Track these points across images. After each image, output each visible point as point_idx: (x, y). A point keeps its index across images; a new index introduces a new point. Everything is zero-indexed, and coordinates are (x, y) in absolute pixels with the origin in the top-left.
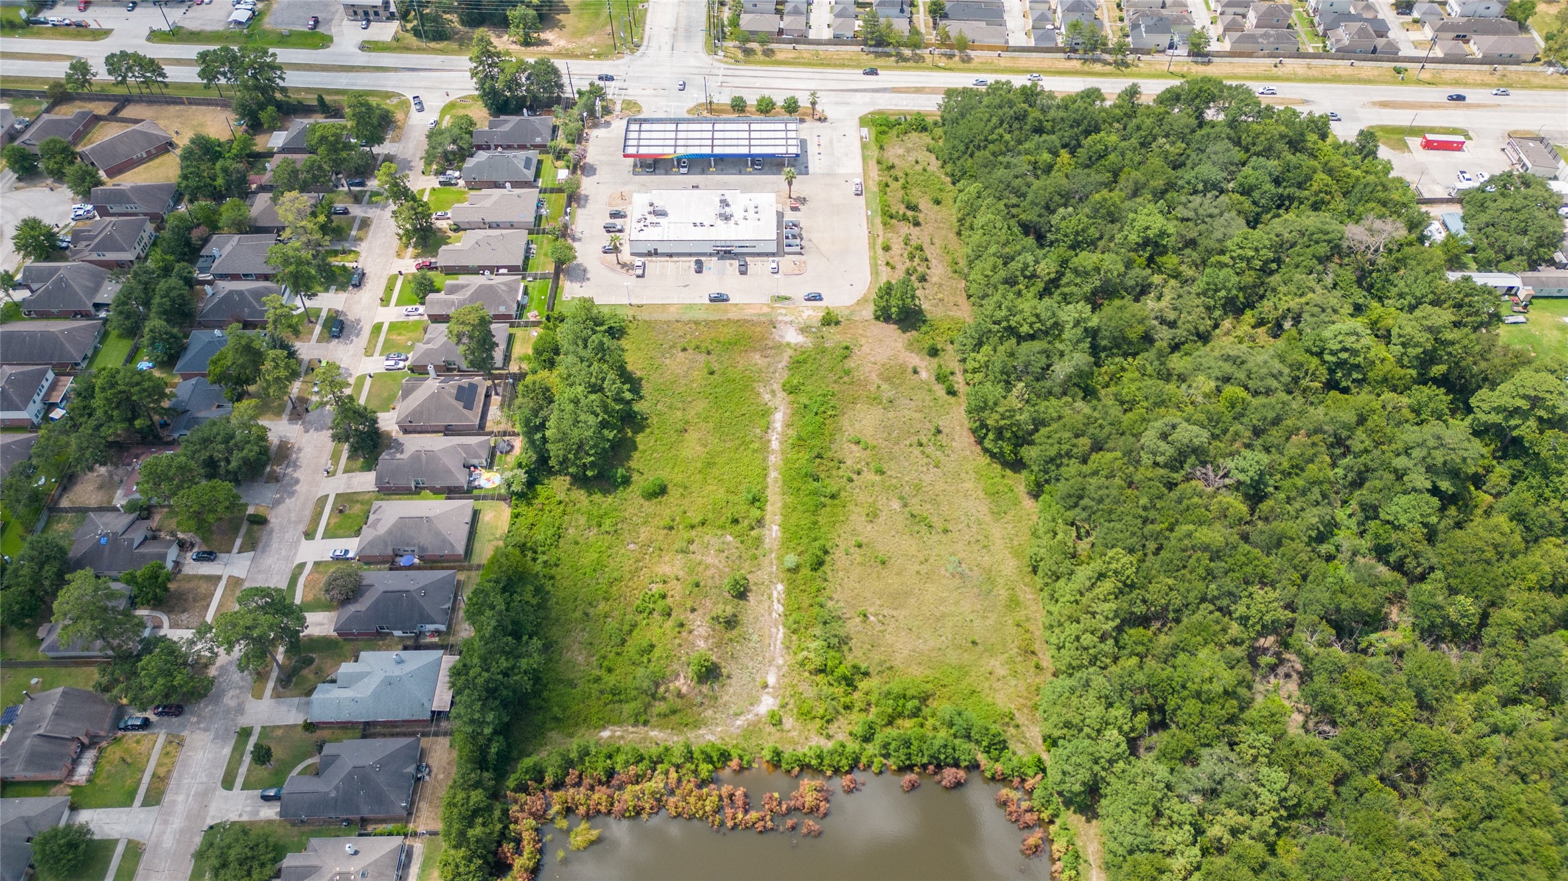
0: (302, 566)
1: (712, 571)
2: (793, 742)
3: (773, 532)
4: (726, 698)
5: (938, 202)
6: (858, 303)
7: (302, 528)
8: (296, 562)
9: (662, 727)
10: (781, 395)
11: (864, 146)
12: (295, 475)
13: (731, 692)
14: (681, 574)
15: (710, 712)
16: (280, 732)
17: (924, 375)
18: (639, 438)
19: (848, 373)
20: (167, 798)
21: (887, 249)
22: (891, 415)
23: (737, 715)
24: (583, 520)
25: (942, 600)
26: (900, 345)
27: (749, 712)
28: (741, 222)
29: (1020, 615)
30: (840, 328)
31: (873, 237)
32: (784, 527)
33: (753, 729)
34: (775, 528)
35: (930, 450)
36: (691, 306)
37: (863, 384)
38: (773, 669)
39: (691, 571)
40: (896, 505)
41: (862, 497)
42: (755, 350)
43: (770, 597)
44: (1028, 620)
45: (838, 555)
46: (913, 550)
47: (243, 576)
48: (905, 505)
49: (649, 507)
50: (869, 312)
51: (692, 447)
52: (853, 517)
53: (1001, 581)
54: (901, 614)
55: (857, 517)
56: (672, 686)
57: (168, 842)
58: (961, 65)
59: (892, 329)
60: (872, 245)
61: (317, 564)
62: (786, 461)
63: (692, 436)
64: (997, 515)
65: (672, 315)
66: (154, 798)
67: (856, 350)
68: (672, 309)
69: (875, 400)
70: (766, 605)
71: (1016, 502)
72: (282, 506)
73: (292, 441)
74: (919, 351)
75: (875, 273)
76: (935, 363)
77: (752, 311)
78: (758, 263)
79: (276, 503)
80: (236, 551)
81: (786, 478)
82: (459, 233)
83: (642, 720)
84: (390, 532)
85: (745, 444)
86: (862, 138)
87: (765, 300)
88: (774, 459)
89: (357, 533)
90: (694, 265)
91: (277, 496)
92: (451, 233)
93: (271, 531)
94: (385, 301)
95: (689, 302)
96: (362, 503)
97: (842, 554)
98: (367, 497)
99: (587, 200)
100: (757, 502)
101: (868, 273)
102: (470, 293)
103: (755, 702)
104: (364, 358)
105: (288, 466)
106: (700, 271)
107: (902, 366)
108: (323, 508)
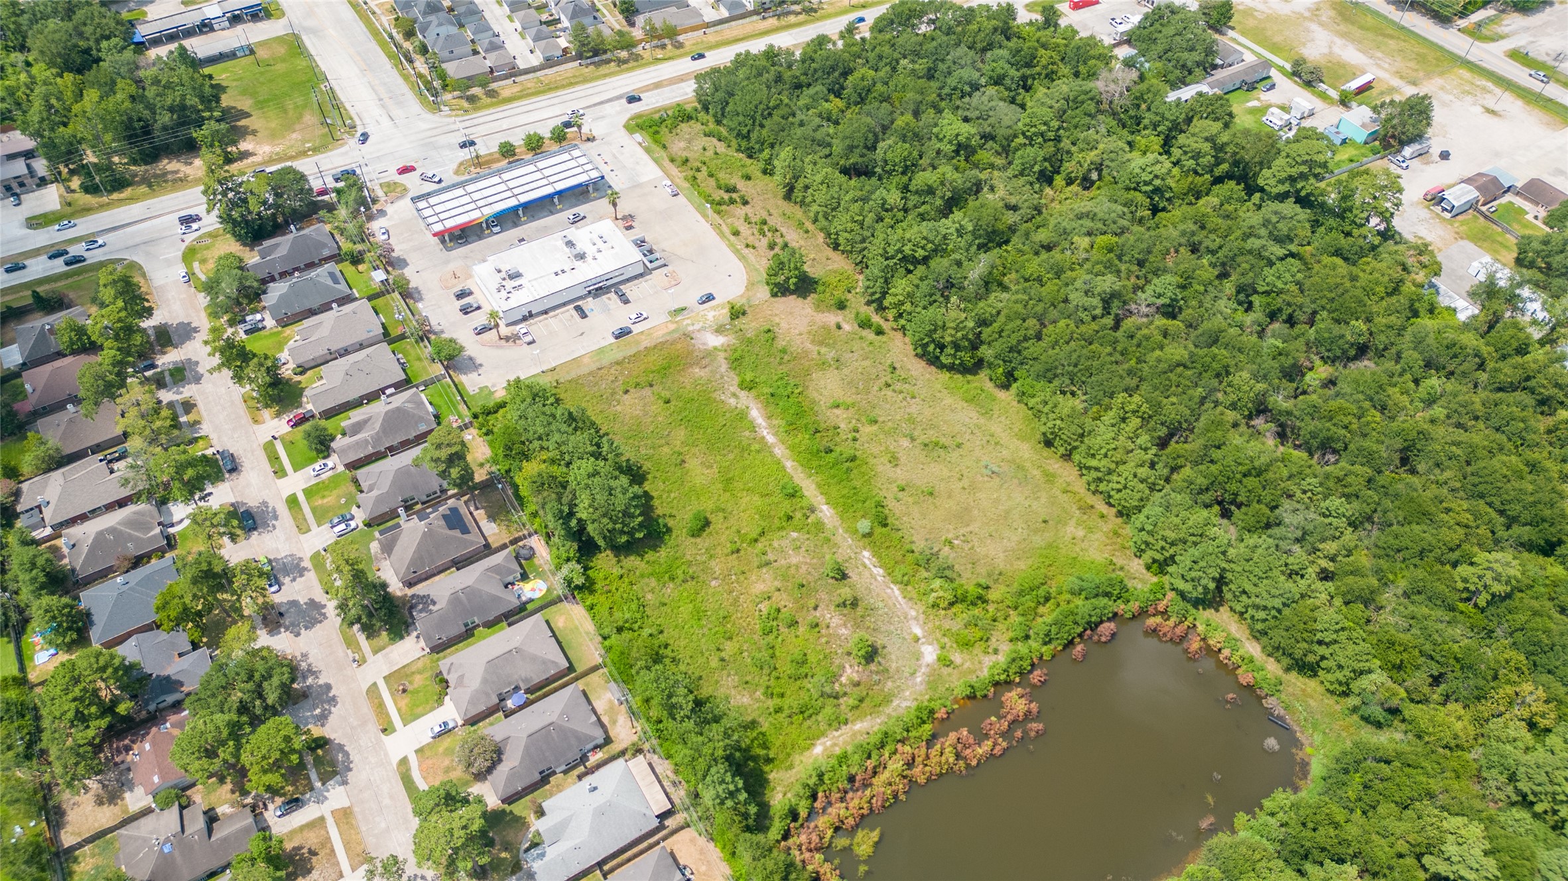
0: (404, 761)
1: (804, 568)
2: (972, 671)
3: (826, 512)
4: (894, 665)
5: (748, 178)
6: (747, 290)
7: (373, 728)
8: (395, 761)
9: (860, 718)
10: (743, 394)
11: (648, 150)
12: (321, 682)
13: (894, 657)
14: (777, 584)
15: (890, 684)
17: (846, 327)
18: (648, 487)
19: (784, 352)
21: (736, 233)
22: (846, 371)
23: (913, 674)
24: (653, 582)
25: (997, 501)
26: (809, 311)
27: (920, 666)
28: (598, 255)
29: (1060, 482)
30: (750, 316)
31: (717, 228)
32: (832, 504)
33: (933, 680)
34: (825, 507)
35: (898, 386)
36: (601, 351)
37: (804, 356)
38: (912, 623)
39: (785, 578)
40: (905, 443)
41: (875, 450)
42: (691, 365)
43: (865, 566)
44: (1069, 484)
45: (891, 503)
46: (946, 473)
47: (346, 804)
48: (913, 439)
49: (703, 542)
50: (764, 292)
51: (699, 472)
52: (880, 469)
53: (1028, 465)
54: (974, 527)
55: (882, 467)
56: (844, 680)
58: (678, 52)
59: (793, 301)
60: (722, 235)
61: (419, 751)
62: (792, 448)
63: (693, 464)
64: (987, 413)
65: (589, 366)
67: (776, 329)
68: (586, 360)
69: (823, 365)
70: (867, 574)
71: (993, 398)
72: (331, 718)
73: (288, 651)
74: (829, 309)
75: (742, 258)
76: (849, 314)
77: (660, 333)
78: (634, 288)
79: (323, 718)
80: (318, 784)
81: (806, 466)
82: (309, 373)
83: (839, 722)
84: (485, 681)
85: (744, 449)
86: (640, 144)
87: (664, 318)
88: (779, 451)
89: (440, 702)
90: (574, 313)
91: (318, 711)
92: (298, 378)
93: (341, 747)
94: (280, 472)
95: (597, 347)
96: (420, 672)
97: (894, 502)
98: (420, 664)
99: (419, 292)
100: (794, 494)
101: (737, 260)
102: (378, 426)
103: (918, 656)
104: (302, 537)
105: (305, 678)
106: (584, 316)
107: (825, 327)
108: (380, 697)
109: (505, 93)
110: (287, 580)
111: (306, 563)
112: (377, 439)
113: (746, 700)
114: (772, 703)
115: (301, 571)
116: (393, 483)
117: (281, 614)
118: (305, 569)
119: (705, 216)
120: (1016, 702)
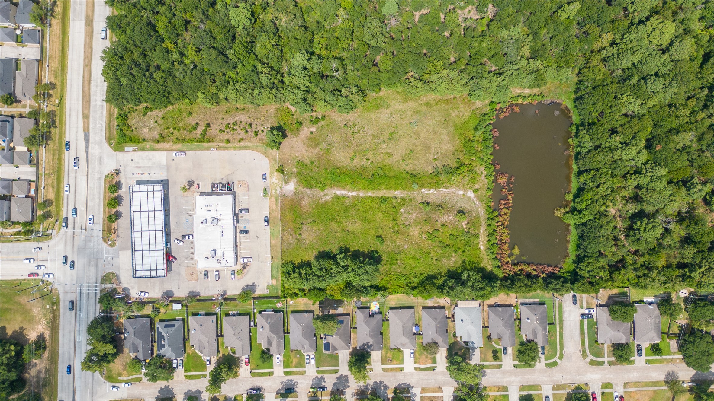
0: (416, 368)
1: (419, 215)
2: (483, 185)
3: (398, 193)
4: (469, 208)
5: (191, 113)
6: (268, 157)
7: (399, 374)
8: (414, 371)
9: (479, 229)
10: (326, 191)
11: (143, 149)
12: (372, 384)
13: (466, 206)
14: (419, 227)
15: (474, 213)
16: (483, 356)
17: (313, 129)
18: (352, 249)
19: (312, 163)
20: (505, 384)
21: (228, 141)
22: (336, 145)
23: (475, 204)
24: (394, 267)
25: (427, 131)
26: (294, 139)
27: (473, 200)
28: (219, 213)
29: (433, 103)
30: (285, 166)
31: (218, 148)
32: (395, 189)
33: (479, 198)
34: (396, 193)
35: (356, 129)
36: (272, 234)
37: (319, 157)
38: (457, 192)
39: (418, 224)
40: (384, 146)
41: (380, 158)
42: (300, 204)
43: (428, 194)
44: (435, 100)
45: (408, 168)
46: (406, 140)
47: (420, 389)
48: (384, 142)
49: (388, 242)
50: (274, 152)
51: (356, 227)
52: (390, 162)
53: (419, 108)
54: (433, 146)
55: (389, 161)
56: (465, 227)
57: (519, 379)
58: (58, 89)
59: (285, 143)
60: (225, 148)
61: (415, 363)
62: (363, 188)
63: (350, 227)
64: (388, 106)
65: (278, 242)
66: (505, 389)
67: (299, 159)
68: (274, 242)
69: (328, 151)
70: (431, 195)
71: (381, 98)
72: (387, 385)
73: (354, 391)
74: (298, 130)
75: (246, 148)
76: (306, 123)
77: (274, 206)
78: (240, 203)
79: (386, 387)
80: (409, 395)
81: (372, 188)
82: (220, 349)
83: (477, 236)
84: (408, 338)
85: (354, 205)
86: (135, 151)
87: (266, 201)
88: (362, 194)
89: (402, 351)
90: (242, 235)
91: (382, 388)
92: (221, 355)
93: (400, 385)
94: (270, 374)
95: (268, 235)
96: (387, 353)
97: (408, 167)
98: (384, 352)
99: (193, 292)
100: (384, 199)
101: (246, 151)
102: (273, 335)
103: (469, 198)
104: (306, 374)
105: (368, 389)
106: (246, 232)
107: (308, 138)
108: (388, 368)
109: (51, 196)
110: (323, 384)
111: (319, 376)
112: (279, 338)
113: (454, 259)
114: (460, 252)
115: (322, 378)
116: (307, 339)
117: (338, 390)
118: (322, 377)
119: (208, 149)
120: (503, 180)
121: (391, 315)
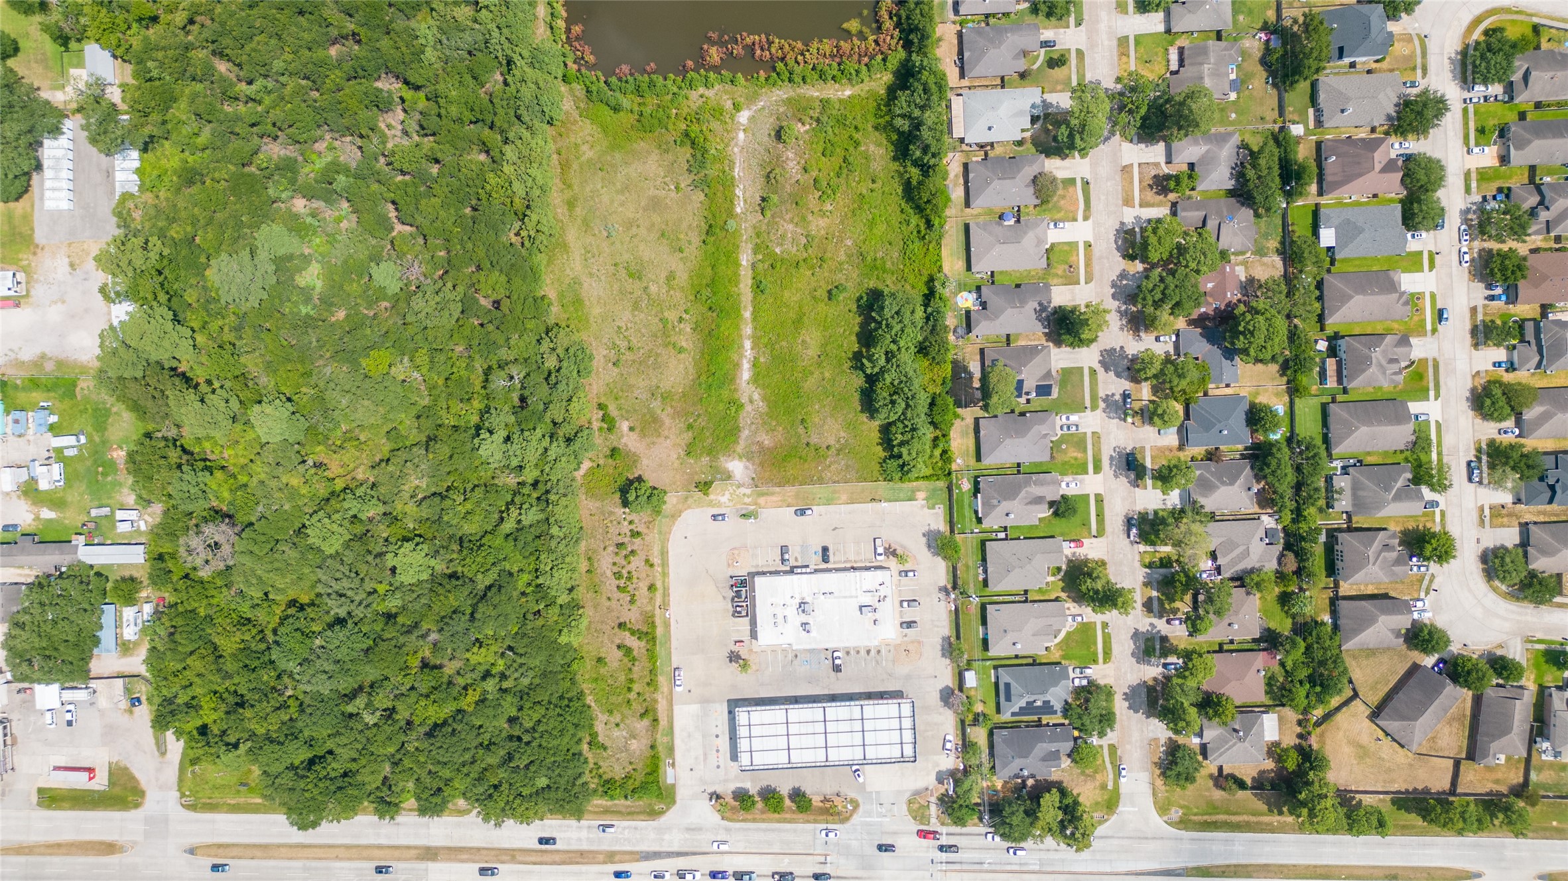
0: (1086, 218)
1: (787, 217)
2: (726, 92)
3: (745, 259)
4: (771, 120)
5: (600, 660)
6: (681, 512)
7: (1097, 251)
8: (1090, 221)
9: (812, 99)
10: (744, 400)
11: (671, 750)
12: (1117, 303)
13: (767, 125)
14: (810, 217)
15: (781, 110)
16: (1059, 87)
17: (625, 426)
18: (856, 347)
19: (690, 427)
20: (1115, 43)
21: (651, 587)
22: (654, 382)
23: (763, 108)
24: (889, 265)
25: (622, 205)
26: (645, 462)
27: (755, 111)
28: (789, 601)
29: (568, 194)
30: (696, 478)
31: (665, 606)
32: (737, 264)
33: (752, 99)
34: (744, 263)
35: (623, 344)
36: (829, 502)
37: (677, 414)
38: (741, 143)
39: (804, 219)
40: (653, 288)
41: (678, 295)
42: (770, 450)
43: (745, 201)
44: (562, 191)
45: (696, 241)
47: (1125, 208)
48: (646, 288)
49: (840, 278)
50: (671, 500)
51: (811, 341)
52: (685, 276)
53: (579, 221)
54: (652, 192)
55: (682, 277)
56: (808, 127)
57: (1103, 15)
59: (651, 479)
60: (666, 594)
61: (1075, 220)
62: (738, 327)
63: (813, 352)
64: (576, 281)
65: (844, 490)
66: (1123, 41)
67: (682, 453)
68: (844, 497)
69: (666, 397)
70: (747, 194)
71: (561, 295)
72: (1118, 273)
73: (1131, 337)
74: (628, 454)
75: (664, 553)
76: (613, 440)
77: (774, 498)
78: (771, 562)
79: (1123, 275)
80: (1137, 229)
81: (736, 310)
82: (1053, 597)
83: (825, 103)
84: (1025, 233)
85: (771, 345)
86: (673, 765)
87: (765, 513)
88: (748, 330)
89: (1053, 245)
90: (831, 558)
91: (1124, 282)
92: (1063, 595)
93: (1118, 249)
94: (1099, 499)
95: (832, 508)
96: (1057, 275)
97: (693, 241)
98: (1055, 281)
99: (943, 649)
100: (758, 287)
101: (670, 554)
102: (1023, 494)
103: (752, 119)
104: (1099, 430)
105: (1126, 311)
106: (825, 550)
107: (643, 435)
108: (1086, 272)
110: (1117, 397)
111: (1102, 405)
112: (1027, 483)
113: (872, 148)
114: (856, 136)
115: (1106, 399)
116: (1029, 429)
117: (1129, 369)
118: (1104, 401)
119: (667, 625)
120: (714, 54)
121: (982, 267)
